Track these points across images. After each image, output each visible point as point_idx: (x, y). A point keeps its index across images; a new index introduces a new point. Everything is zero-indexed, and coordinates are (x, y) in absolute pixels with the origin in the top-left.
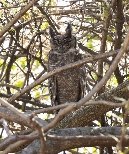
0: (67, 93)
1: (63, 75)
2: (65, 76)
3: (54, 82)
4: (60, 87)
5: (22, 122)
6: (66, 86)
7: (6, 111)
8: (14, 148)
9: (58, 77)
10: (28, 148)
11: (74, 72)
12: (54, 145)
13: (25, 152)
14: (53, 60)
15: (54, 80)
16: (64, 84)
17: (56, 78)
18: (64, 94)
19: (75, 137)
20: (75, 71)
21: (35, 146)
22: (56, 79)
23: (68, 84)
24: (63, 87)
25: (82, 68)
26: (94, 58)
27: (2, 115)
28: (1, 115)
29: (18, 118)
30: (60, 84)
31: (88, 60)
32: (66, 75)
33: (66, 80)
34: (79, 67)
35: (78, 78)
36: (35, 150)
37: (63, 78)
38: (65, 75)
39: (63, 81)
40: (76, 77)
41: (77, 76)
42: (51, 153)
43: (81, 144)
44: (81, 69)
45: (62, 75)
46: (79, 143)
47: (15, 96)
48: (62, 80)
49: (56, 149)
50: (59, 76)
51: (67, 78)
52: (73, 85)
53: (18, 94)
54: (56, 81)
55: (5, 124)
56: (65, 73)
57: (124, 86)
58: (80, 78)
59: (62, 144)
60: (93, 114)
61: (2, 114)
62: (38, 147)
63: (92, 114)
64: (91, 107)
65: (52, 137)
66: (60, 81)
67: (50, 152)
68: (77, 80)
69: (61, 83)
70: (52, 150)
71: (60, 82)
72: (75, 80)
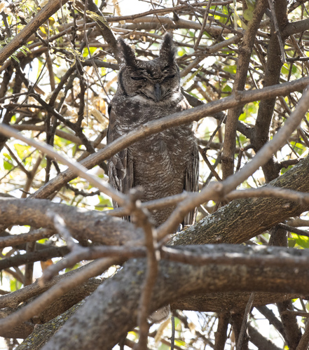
0: (156, 194)
1: (151, 151)
2: (156, 154)
3: (128, 167)
4: (141, 178)
5: (84, 230)
6: (155, 178)
7: (44, 207)
8: (69, 287)
9: (137, 157)
10: (106, 285)
11: (175, 145)
12: (165, 279)
13: (100, 293)
14: (128, 116)
15: (127, 162)
16: (151, 171)
17: (132, 157)
18: (150, 196)
19: (224, 256)
20: (179, 143)
21: (123, 280)
22: (133, 160)
23: (160, 172)
24: (149, 180)
25: (191, 138)
26: (241, 98)
27: (35, 216)
28: (33, 215)
29: (75, 221)
30: (141, 172)
31: (227, 103)
32: (157, 152)
33: (157, 164)
34: (186, 136)
35: (183, 161)
36: (124, 290)
37: (150, 157)
38: (154, 152)
39: (148, 166)
40: (179, 158)
41: (181, 155)
42: (159, 297)
43: (225, 281)
44: (189, 139)
45: (146, 151)
46: (220, 280)
47: (51, 184)
48: (147, 164)
49: (170, 290)
50: (140, 154)
51: (159, 159)
52: (171, 176)
53: (59, 179)
54: (131, 166)
55: (58, 223)
56: (156, 146)
57: (293, 176)
58: (188, 160)
59: (184, 280)
60: (219, 241)
61: (35, 214)
62: (130, 283)
63: (217, 239)
64: (215, 225)
65: (174, 254)
66: (143, 165)
67: (157, 296)
68: (181, 164)
69: (144, 170)
70: (162, 293)
71: (141, 166)
72: (177, 163)
